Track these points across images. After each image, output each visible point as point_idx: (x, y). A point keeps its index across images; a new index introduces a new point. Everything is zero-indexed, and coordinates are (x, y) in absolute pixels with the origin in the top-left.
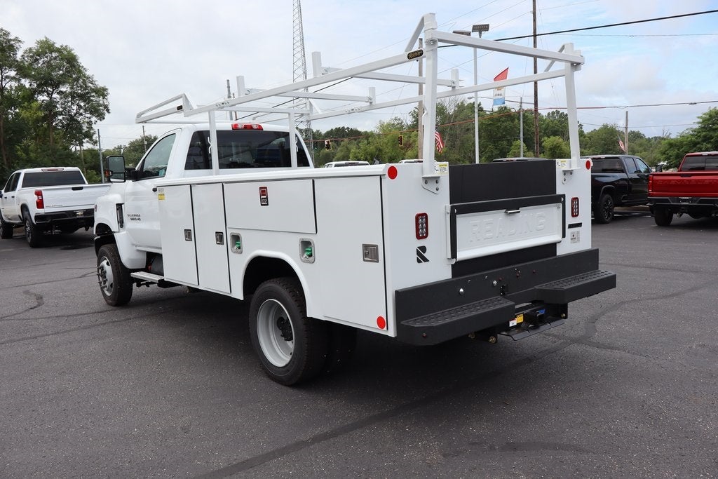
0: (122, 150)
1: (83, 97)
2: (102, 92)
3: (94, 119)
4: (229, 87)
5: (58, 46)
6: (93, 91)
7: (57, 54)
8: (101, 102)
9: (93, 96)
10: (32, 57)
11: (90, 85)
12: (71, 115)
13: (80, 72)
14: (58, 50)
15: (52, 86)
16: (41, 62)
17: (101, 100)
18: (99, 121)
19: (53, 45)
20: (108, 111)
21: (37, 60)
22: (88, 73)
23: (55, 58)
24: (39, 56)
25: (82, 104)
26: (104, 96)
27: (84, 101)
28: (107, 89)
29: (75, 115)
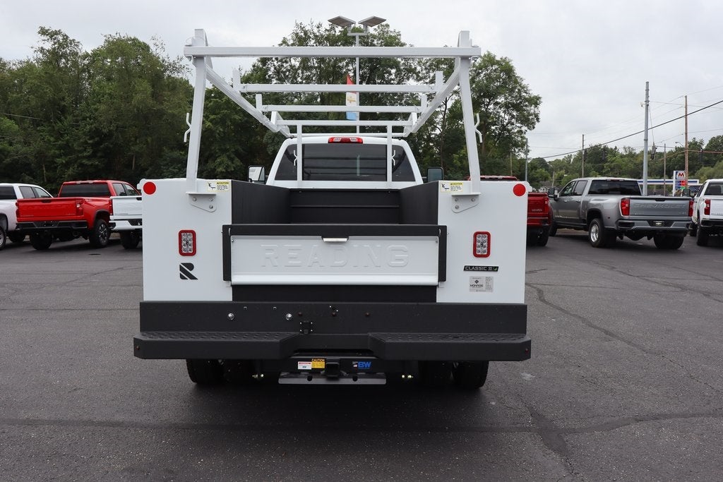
0: (572, 160)
1: (517, 107)
2: (535, 101)
3: (524, 128)
4: (647, 90)
5: (498, 58)
6: (526, 100)
7: (496, 67)
8: (532, 111)
9: (526, 106)
10: (475, 71)
11: (524, 94)
12: (503, 125)
13: (516, 82)
14: (498, 63)
15: (489, 97)
16: (482, 75)
17: (532, 109)
18: (528, 130)
19: (494, 58)
20: (538, 119)
21: (479, 73)
22: (524, 83)
23: (495, 70)
24: (481, 69)
25: (515, 114)
26: (536, 104)
27: (517, 111)
28: (540, 98)
29: (507, 125)
